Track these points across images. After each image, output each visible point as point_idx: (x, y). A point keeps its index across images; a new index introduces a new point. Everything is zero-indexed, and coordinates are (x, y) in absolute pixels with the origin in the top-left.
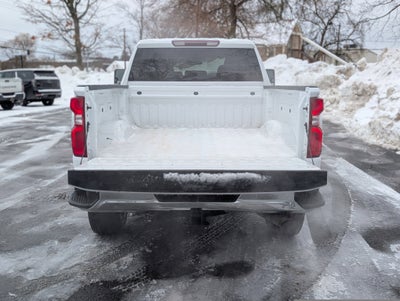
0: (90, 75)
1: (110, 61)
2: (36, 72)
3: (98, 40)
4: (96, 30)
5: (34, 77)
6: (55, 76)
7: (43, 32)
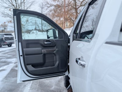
0: (25, 35)
1: (31, 31)
2: (5, 34)
3: (28, 23)
4: (27, 19)
5: (4, 36)
6: (12, 35)
7: (8, 20)
